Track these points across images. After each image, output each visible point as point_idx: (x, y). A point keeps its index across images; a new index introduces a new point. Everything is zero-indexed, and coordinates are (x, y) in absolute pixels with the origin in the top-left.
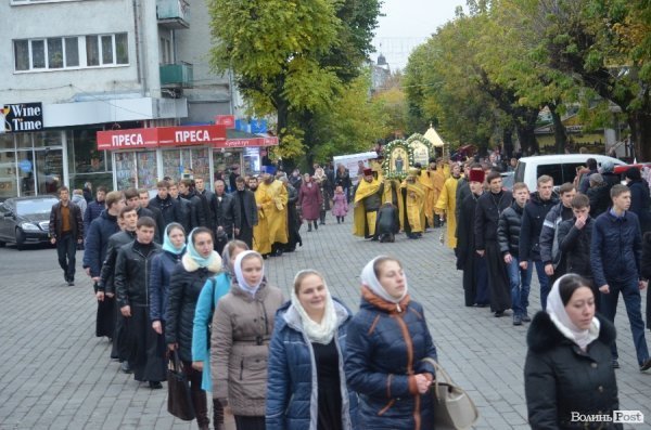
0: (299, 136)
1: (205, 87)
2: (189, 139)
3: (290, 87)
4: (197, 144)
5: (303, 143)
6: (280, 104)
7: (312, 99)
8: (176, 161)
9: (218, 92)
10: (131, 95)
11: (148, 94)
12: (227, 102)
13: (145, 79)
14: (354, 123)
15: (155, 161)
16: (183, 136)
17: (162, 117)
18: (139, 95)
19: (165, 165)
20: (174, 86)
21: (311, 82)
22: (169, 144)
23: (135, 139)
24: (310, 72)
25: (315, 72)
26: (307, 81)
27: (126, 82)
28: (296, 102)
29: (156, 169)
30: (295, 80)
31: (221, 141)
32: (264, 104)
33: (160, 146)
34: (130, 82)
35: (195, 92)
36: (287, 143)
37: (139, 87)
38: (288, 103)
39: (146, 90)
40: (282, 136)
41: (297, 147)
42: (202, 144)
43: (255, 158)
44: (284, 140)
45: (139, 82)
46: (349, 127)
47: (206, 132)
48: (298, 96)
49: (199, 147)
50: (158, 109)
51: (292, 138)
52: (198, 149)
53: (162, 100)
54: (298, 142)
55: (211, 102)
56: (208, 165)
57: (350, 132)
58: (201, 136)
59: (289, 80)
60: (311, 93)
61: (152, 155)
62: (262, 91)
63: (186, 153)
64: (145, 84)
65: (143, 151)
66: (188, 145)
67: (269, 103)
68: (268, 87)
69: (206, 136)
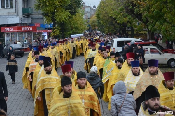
0: (59, 29)
1: (36, 14)
2: (26, 30)
3: (57, 15)
4: (28, 31)
5: (60, 31)
6: (54, 20)
7: (62, 19)
8: (22, 36)
9: (40, 16)
10: (13, 17)
11: (18, 16)
12: (42, 19)
13: (17, 12)
14: (78, 25)
15: (16, 36)
16: (24, 29)
17: (22, 23)
18: (16, 16)
19: (19, 37)
20: (26, 14)
21: (62, 14)
22: (20, 31)
23: (11, 30)
24: (62, 11)
25: (64, 11)
26: (61, 14)
27: (12, 13)
28: (58, 20)
29: (16, 38)
30: (58, 14)
31: (35, 31)
32: (49, 20)
33: (18, 32)
34: (13, 13)
35: (33, 16)
36: (55, 31)
37: (16, 14)
38: (56, 20)
39: (18, 15)
40: (54, 29)
41: (58, 32)
42: (30, 31)
43: (46, 36)
44: (55, 30)
45: (16, 13)
46: (76, 26)
47: (31, 28)
48: (58, 18)
49: (29, 32)
50: (21, 20)
51: (56, 30)
52: (29, 33)
53: (23, 18)
54: (58, 31)
55: (37, 19)
56: (31, 37)
57: (77, 28)
58: (30, 29)
59: (56, 14)
60: (62, 17)
61: (15, 34)
62: (49, 16)
63: (25, 34)
64: (17, 13)
65: (13, 33)
66: (26, 31)
67: (51, 20)
68: (51, 15)
69: (31, 29)
